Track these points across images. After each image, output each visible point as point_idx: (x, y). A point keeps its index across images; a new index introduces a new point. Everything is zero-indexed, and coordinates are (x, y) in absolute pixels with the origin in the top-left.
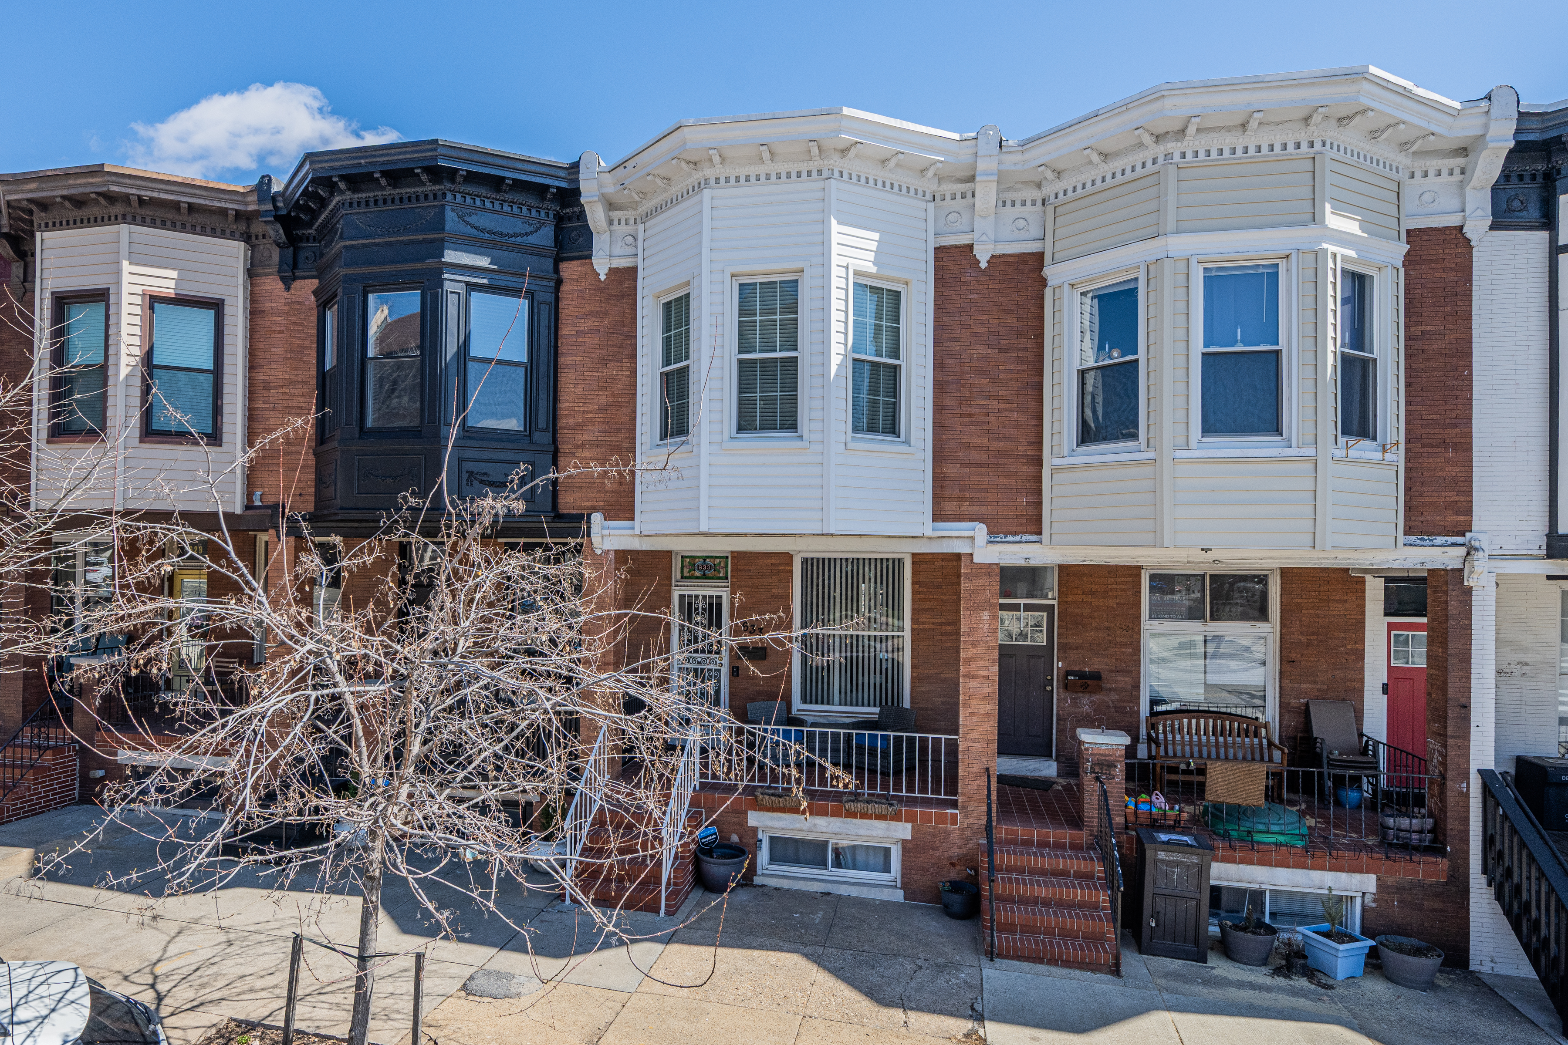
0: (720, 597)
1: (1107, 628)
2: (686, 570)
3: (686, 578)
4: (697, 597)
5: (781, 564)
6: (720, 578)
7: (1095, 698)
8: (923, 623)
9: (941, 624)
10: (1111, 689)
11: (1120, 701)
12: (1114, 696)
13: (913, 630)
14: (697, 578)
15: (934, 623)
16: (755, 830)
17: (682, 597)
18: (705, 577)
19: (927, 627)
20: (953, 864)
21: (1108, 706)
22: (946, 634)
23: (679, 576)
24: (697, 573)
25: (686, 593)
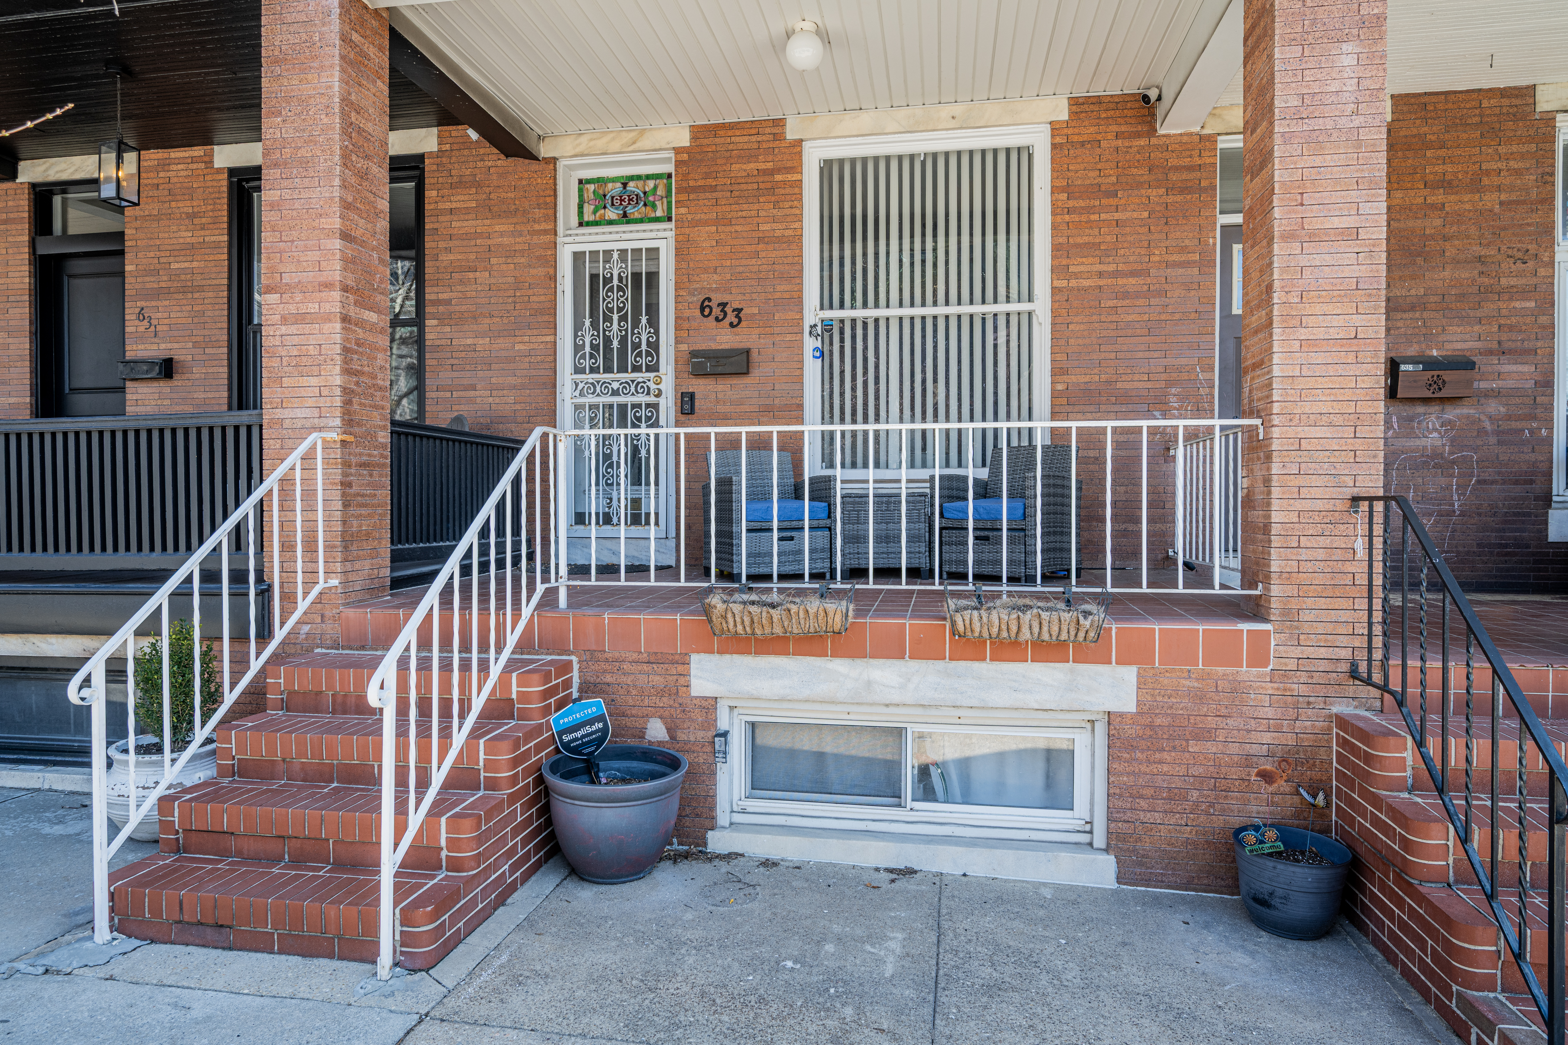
0: (653, 253)
1: (1480, 259)
2: (588, 209)
3: (589, 224)
4: (608, 253)
5: (778, 171)
6: (657, 220)
7: (1452, 413)
8: (1076, 276)
9: (1116, 274)
10: (1488, 394)
11: (1509, 417)
12: (1494, 407)
13: (1055, 290)
14: (611, 223)
15: (1101, 274)
16: (710, 705)
17: (578, 257)
18: (625, 218)
19: (1086, 283)
20: (1266, 777)
21: (1482, 432)
22: (1126, 295)
23: (574, 221)
24: (611, 214)
25: (587, 248)
